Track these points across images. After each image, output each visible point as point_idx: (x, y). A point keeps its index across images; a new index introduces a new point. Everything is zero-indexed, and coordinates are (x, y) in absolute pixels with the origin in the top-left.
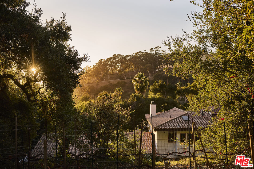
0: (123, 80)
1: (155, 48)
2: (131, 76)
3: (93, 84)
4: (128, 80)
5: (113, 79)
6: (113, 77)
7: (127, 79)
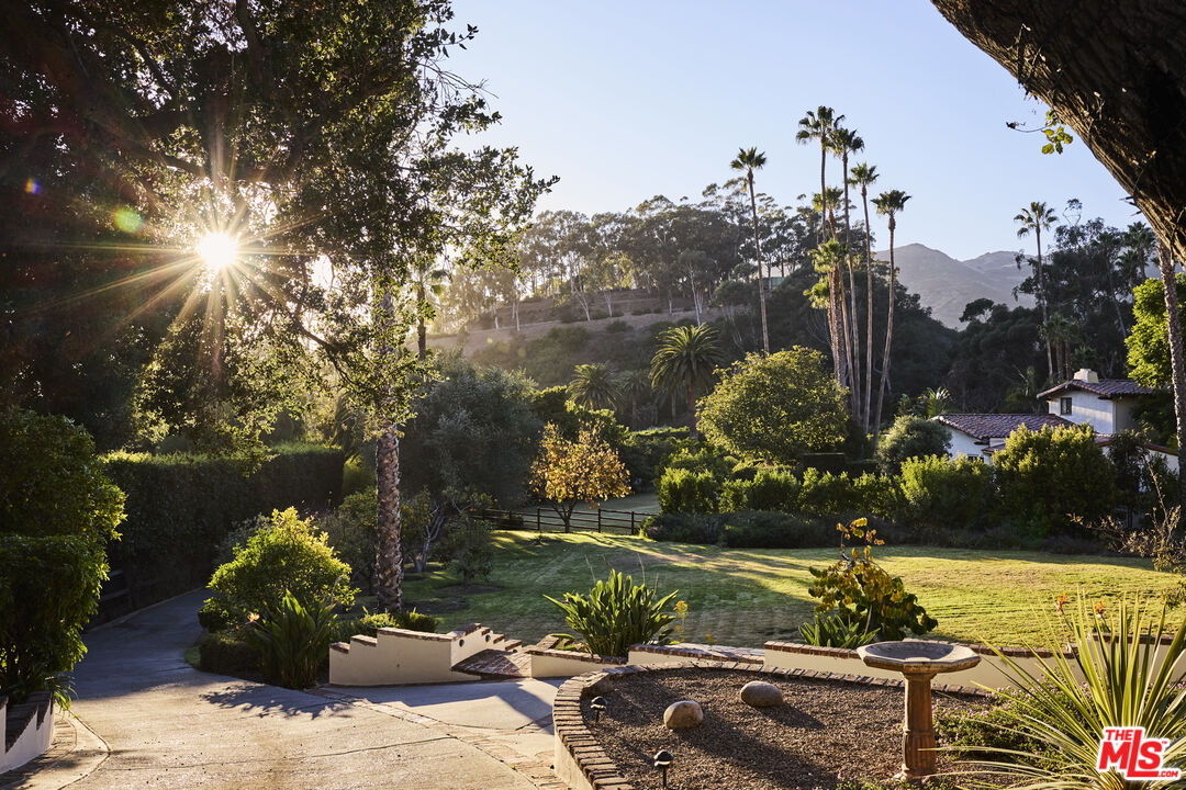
0: (577, 324)
1: (727, 186)
2: (615, 306)
3: (443, 339)
4: (600, 322)
5: (532, 320)
6: (534, 312)
7: (595, 318)
